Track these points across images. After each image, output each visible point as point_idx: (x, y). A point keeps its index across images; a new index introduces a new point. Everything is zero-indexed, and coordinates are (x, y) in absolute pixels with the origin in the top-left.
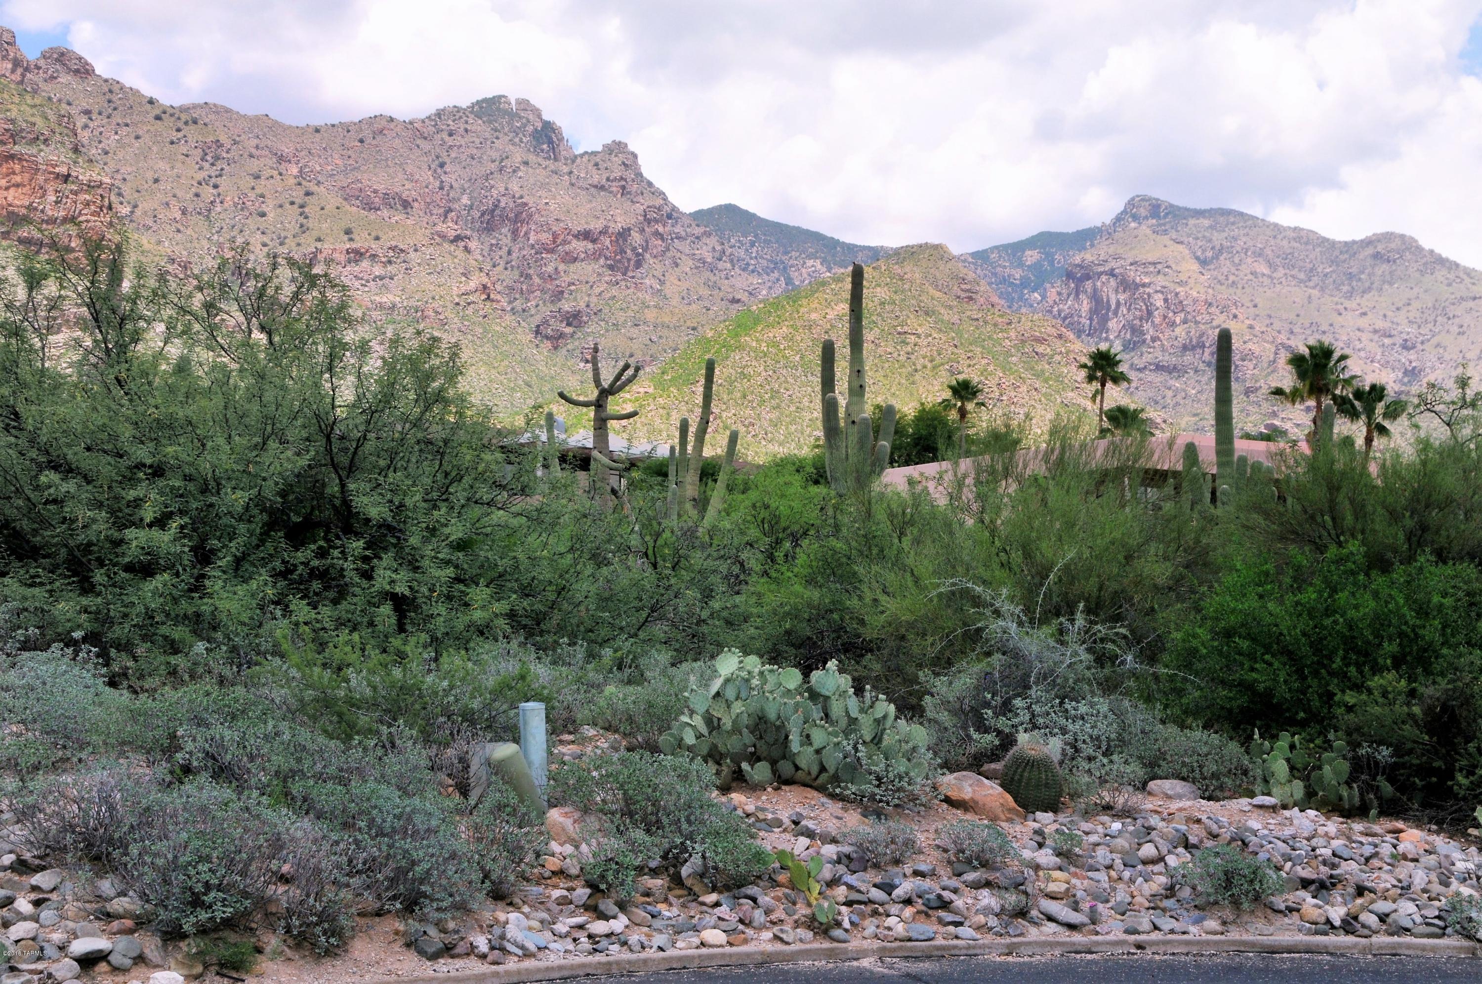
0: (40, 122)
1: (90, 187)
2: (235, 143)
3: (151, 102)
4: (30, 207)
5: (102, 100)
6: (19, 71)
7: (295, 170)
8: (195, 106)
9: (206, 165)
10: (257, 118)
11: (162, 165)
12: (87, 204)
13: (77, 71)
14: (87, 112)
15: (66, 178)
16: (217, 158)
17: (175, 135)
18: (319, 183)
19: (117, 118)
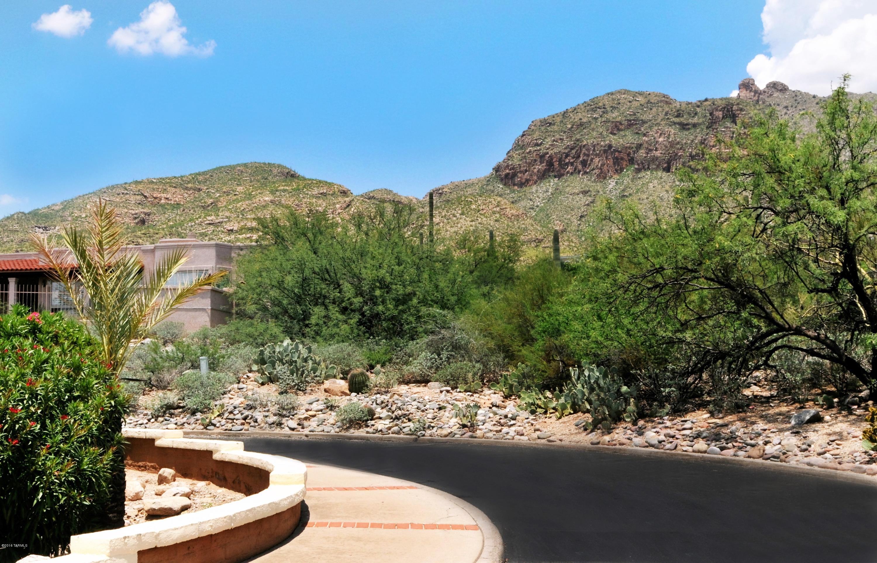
0: (762, 116)
3: (814, 97)
5: (792, 100)
6: (757, 95)
10: (865, 95)
13: (781, 90)
14: (786, 107)
19: (800, 107)
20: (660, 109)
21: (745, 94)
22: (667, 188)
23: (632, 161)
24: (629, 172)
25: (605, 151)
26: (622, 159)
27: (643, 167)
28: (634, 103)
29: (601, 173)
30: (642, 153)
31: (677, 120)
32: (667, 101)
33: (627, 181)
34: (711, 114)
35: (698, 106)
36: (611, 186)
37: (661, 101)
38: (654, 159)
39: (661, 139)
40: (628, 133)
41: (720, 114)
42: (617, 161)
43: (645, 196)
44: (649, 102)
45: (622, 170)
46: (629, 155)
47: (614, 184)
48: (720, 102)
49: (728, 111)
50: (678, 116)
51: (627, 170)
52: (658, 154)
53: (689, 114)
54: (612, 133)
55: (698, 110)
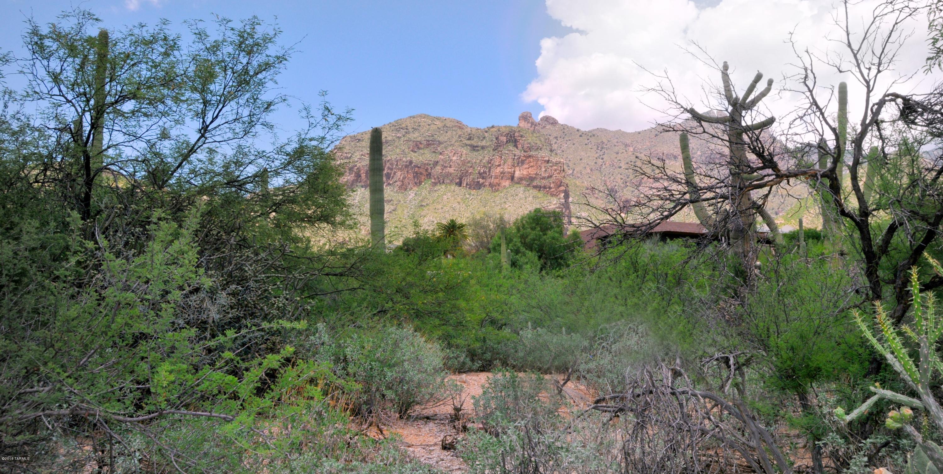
0: (538, 142)
1: (557, 164)
2: (609, 141)
3: (578, 130)
4: (536, 174)
5: (561, 132)
6: (534, 126)
7: (632, 149)
8: (594, 130)
9: (599, 151)
10: (617, 131)
11: (583, 153)
12: (556, 170)
13: (552, 123)
14: (556, 138)
15: (548, 162)
16: (602, 148)
17: (587, 142)
18: (641, 153)
19: (566, 138)
20: (454, 133)
21: (523, 124)
22: (459, 200)
23: (429, 175)
24: (427, 185)
25: (406, 166)
26: (421, 174)
27: (439, 181)
28: (432, 126)
29: (403, 185)
30: (438, 168)
31: (468, 142)
32: (460, 126)
33: (424, 192)
34: (497, 139)
35: (486, 132)
36: (411, 197)
37: (455, 126)
38: (449, 175)
39: (454, 158)
40: (426, 151)
41: (504, 139)
42: (417, 175)
43: (440, 207)
44: (445, 126)
45: (420, 183)
46: (427, 170)
47: (413, 195)
48: (504, 129)
49: (511, 137)
50: (469, 139)
51: (425, 184)
52: (451, 170)
53: (479, 137)
54: (412, 151)
55: (486, 134)
